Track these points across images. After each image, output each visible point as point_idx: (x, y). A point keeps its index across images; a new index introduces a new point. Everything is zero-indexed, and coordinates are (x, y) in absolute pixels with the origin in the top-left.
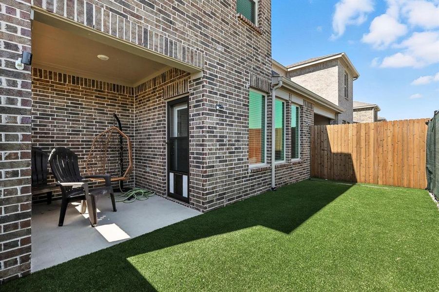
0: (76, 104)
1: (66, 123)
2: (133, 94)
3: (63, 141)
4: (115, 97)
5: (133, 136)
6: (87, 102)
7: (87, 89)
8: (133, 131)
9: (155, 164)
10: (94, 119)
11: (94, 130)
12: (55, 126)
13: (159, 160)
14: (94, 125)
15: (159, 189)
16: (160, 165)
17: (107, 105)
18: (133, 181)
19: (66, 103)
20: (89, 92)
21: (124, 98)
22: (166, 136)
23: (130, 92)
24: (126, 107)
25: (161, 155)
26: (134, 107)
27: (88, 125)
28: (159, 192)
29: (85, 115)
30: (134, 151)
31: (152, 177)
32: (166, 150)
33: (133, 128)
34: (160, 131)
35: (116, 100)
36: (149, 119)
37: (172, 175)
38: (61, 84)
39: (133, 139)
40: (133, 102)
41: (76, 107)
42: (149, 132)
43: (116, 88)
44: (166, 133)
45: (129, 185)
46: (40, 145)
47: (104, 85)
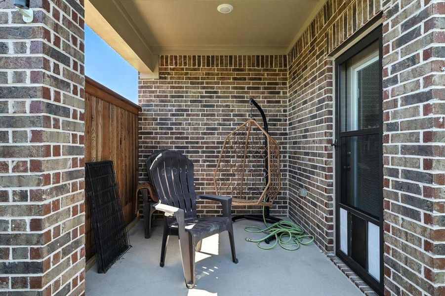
0: (212, 93)
1: (201, 120)
2: (285, 66)
3: (197, 143)
4: (259, 74)
5: (286, 134)
6: (223, 88)
7: (223, 70)
8: (286, 125)
9: (313, 185)
10: (232, 111)
11: (232, 127)
12: (189, 124)
13: (319, 179)
14: (231, 120)
15: (320, 234)
16: (322, 189)
17: (249, 88)
18: (286, 207)
19: (200, 92)
20: (225, 74)
21: (272, 75)
22: (333, 131)
23: (281, 64)
24: (275, 88)
25: (323, 169)
26: (288, 86)
27: (224, 120)
28: (320, 242)
29: (220, 106)
30: (287, 158)
31: (310, 208)
32: (334, 159)
33: (286, 120)
34: (321, 122)
35: (260, 79)
36: (305, 102)
37: (344, 213)
38: (195, 70)
39: (286, 139)
40: (286, 79)
41: (211, 97)
42: (305, 125)
43: (260, 61)
44: (334, 124)
45: (279, 212)
46: (176, 147)
47: (245, 59)
